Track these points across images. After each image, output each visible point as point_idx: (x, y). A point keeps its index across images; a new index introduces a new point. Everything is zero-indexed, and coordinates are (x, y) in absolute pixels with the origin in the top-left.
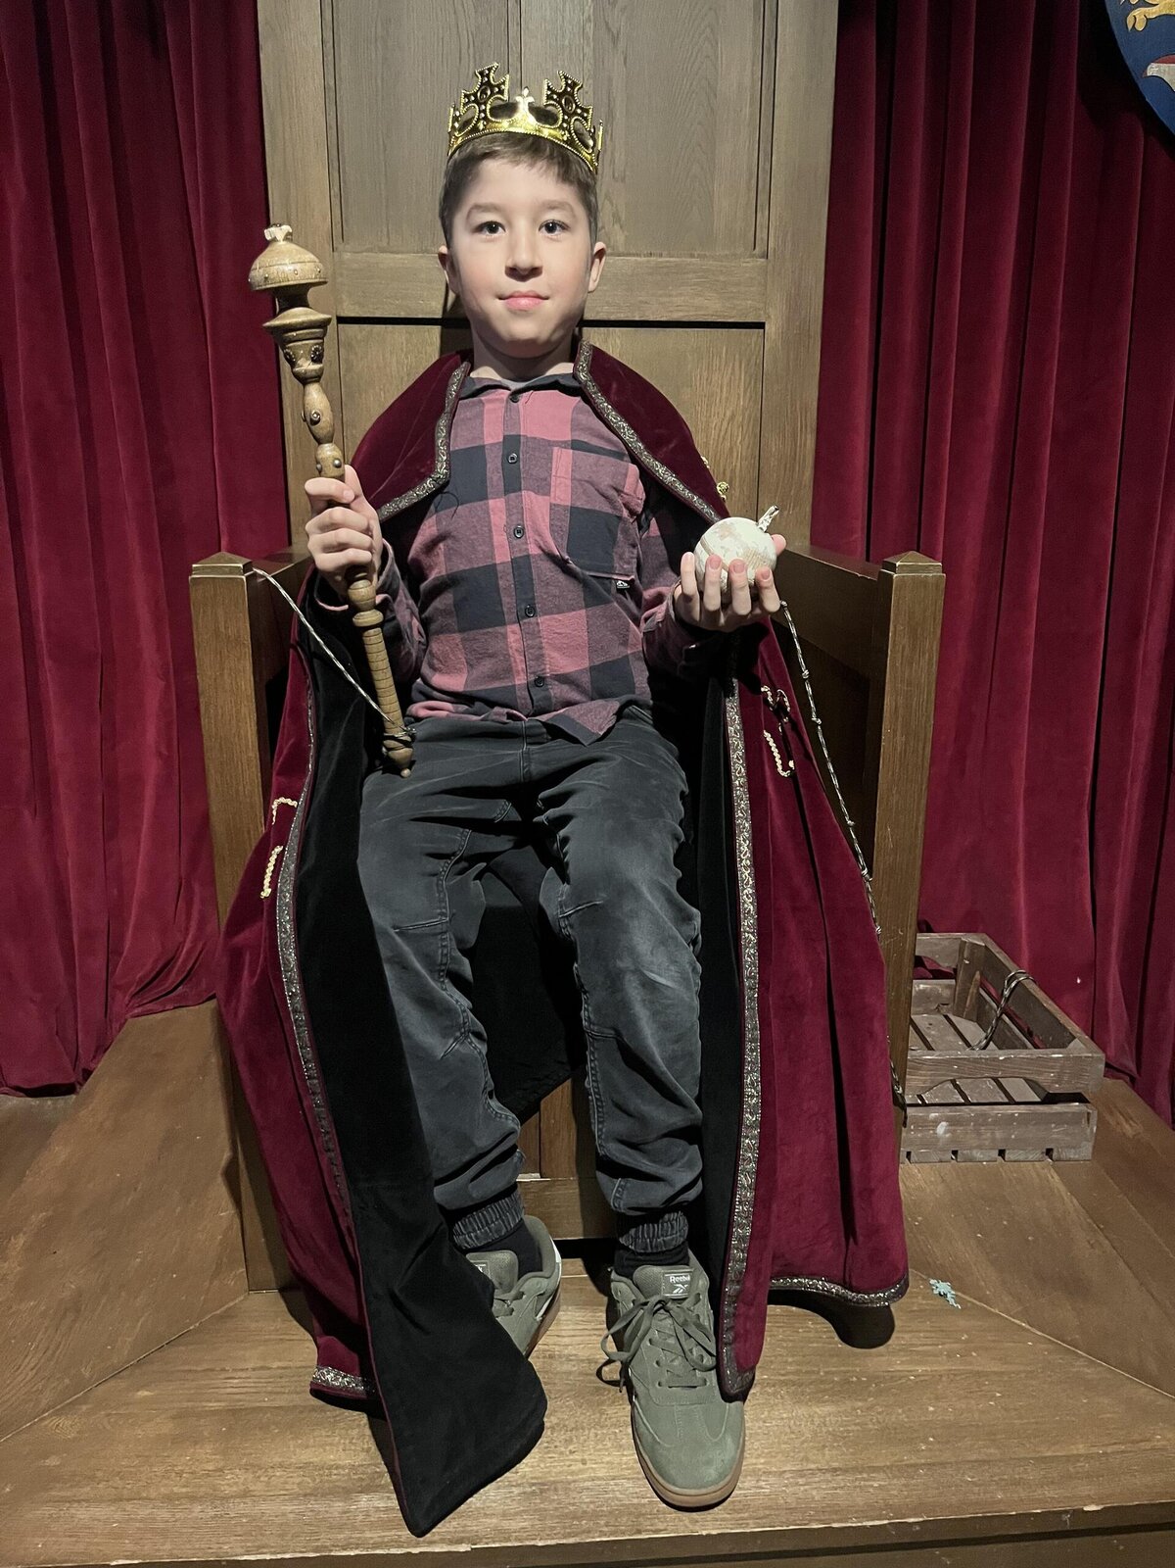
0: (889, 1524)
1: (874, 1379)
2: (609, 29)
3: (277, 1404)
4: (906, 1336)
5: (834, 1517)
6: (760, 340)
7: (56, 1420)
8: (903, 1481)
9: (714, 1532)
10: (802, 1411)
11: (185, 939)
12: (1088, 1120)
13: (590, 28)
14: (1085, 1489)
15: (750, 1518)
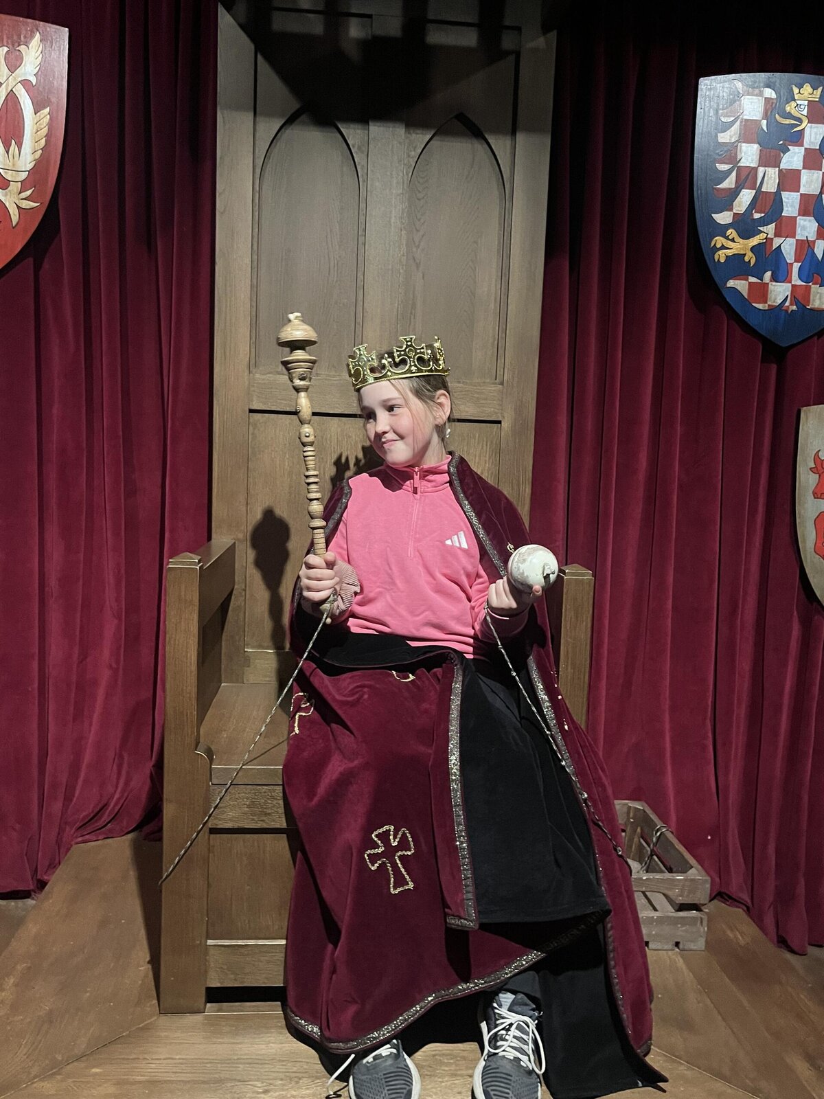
2: (414, 260)
3: (179, 1079)
6: (499, 430)
7: (42, 1084)
11: (115, 792)
12: (702, 922)
13: (404, 259)
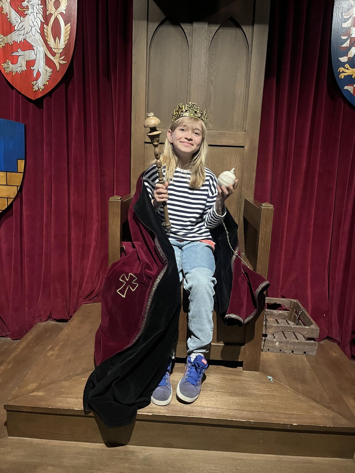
0: (246, 421)
1: (249, 394)
2: (211, 80)
4: (259, 386)
5: (234, 418)
6: (243, 150)
7: (64, 382)
8: (251, 413)
9: (206, 418)
10: (231, 398)
11: (97, 286)
12: (315, 345)
13: (206, 80)
14: (294, 420)
15: (214, 416)
